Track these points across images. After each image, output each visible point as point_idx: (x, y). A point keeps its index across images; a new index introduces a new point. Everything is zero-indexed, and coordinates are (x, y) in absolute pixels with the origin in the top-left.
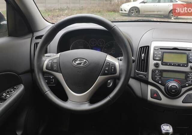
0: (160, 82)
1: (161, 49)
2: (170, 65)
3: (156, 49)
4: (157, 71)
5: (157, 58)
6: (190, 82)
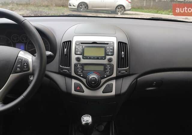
0: (82, 75)
1: (82, 43)
2: (90, 58)
3: (78, 44)
4: (79, 65)
5: (79, 53)
6: (108, 73)
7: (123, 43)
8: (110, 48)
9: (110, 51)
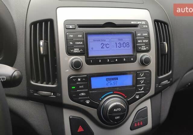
0: (88, 102)
3: (71, 27)
4: (79, 80)
5: (76, 50)
6: (142, 90)
7: (162, 22)
8: (144, 34)
9: (144, 41)
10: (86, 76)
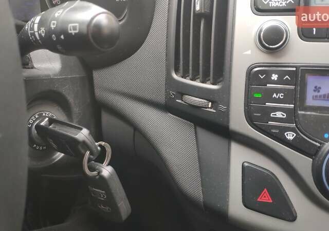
10: (294, 69)
